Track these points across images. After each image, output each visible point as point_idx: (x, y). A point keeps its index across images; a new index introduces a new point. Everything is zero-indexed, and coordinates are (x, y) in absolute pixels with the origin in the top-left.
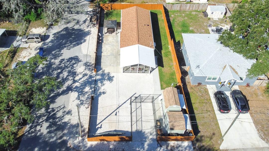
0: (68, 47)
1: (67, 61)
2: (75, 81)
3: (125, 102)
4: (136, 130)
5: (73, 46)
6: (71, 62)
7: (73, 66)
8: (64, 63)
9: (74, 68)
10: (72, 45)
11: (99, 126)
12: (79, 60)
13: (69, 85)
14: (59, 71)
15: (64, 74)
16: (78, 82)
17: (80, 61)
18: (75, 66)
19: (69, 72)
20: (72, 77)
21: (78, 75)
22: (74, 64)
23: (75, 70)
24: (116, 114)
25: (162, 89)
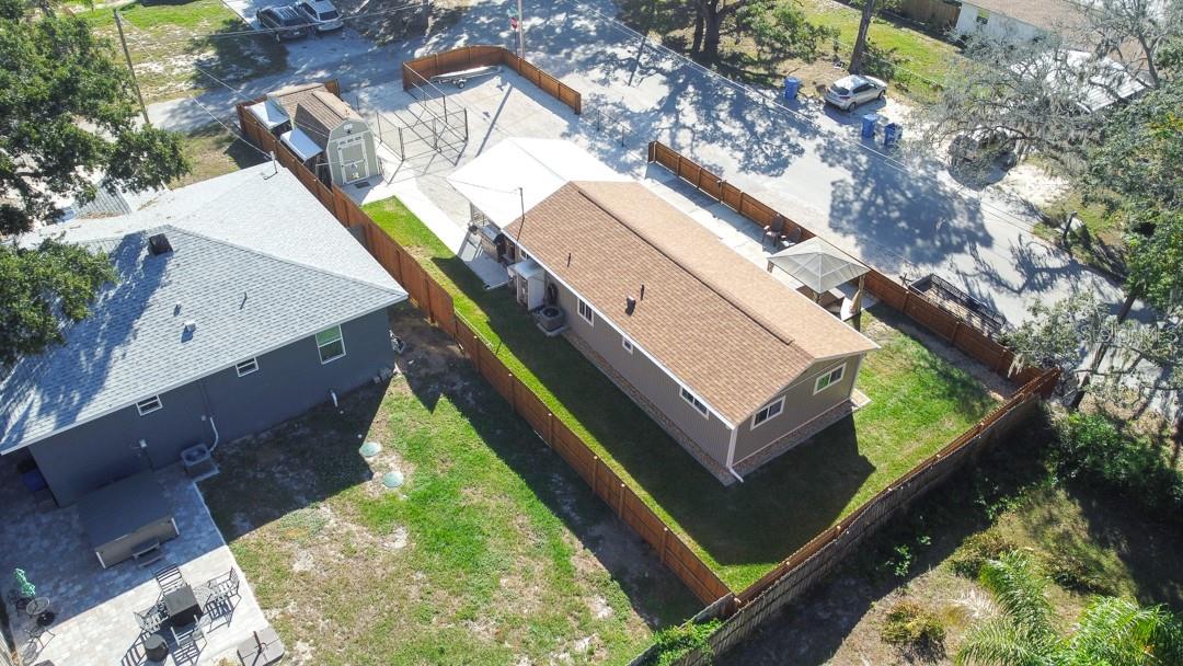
0: (855, 188)
1: (779, 155)
2: (678, 126)
3: (486, 139)
4: (407, 108)
5: (842, 197)
6: (767, 157)
7: (742, 150)
8: (780, 147)
9: (729, 148)
10: (851, 196)
11: (506, 88)
12: (754, 169)
13: (680, 117)
14: (760, 130)
15: (734, 127)
16: (670, 128)
17: (744, 169)
18: (740, 155)
19: (728, 137)
20: (702, 132)
21: (693, 140)
22: (748, 157)
23: (723, 146)
24: (486, 114)
25: (394, 197)
